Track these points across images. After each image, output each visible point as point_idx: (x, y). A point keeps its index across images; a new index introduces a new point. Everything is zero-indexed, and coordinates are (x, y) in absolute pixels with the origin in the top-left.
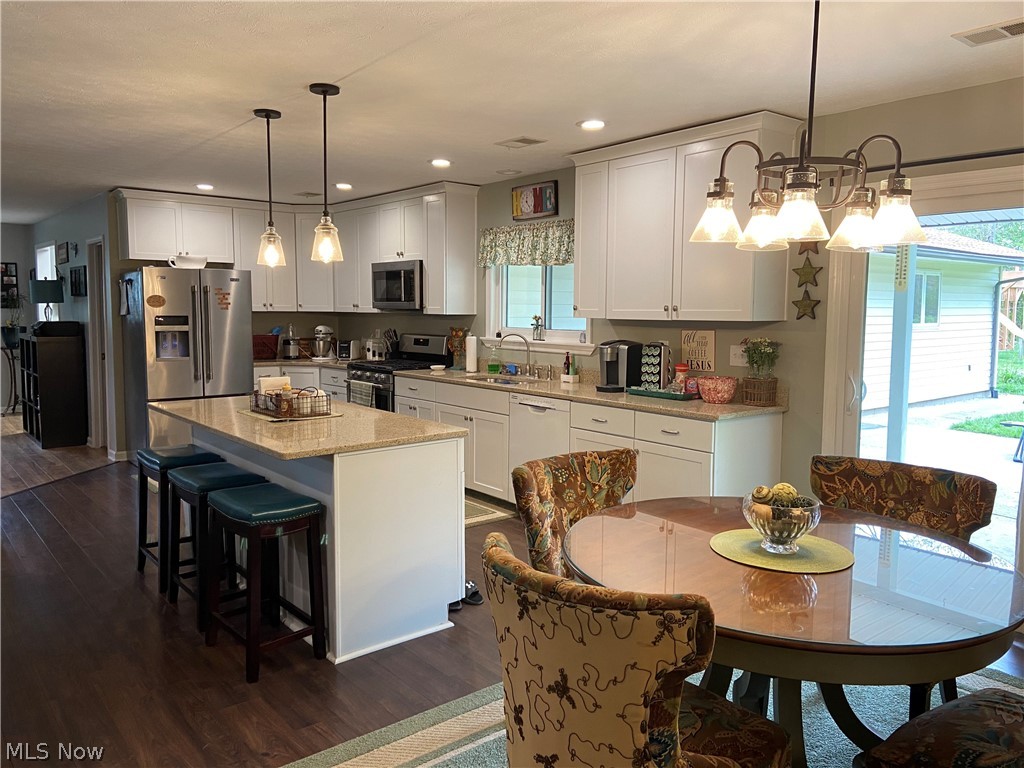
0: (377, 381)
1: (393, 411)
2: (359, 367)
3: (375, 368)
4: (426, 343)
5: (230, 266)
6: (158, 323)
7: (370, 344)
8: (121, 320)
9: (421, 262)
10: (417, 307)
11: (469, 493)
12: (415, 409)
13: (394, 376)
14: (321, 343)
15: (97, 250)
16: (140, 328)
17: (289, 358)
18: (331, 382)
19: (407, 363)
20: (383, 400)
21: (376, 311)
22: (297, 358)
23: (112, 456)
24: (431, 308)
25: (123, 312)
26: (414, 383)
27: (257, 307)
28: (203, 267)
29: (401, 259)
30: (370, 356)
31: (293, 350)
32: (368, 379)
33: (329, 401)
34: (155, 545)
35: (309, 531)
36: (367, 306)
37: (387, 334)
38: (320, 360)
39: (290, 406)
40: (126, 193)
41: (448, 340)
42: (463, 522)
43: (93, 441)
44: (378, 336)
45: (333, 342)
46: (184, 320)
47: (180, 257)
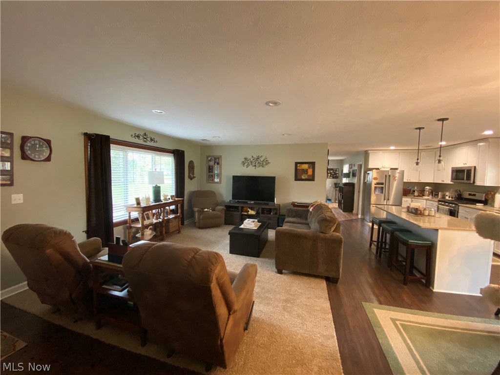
0: (451, 207)
1: (457, 217)
2: (443, 201)
3: (449, 202)
4: (474, 195)
5: (397, 169)
6: (375, 184)
7: (447, 194)
8: (365, 183)
9: (475, 167)
10: (472, 182)
11: (495, 254)
12: (467, 218)
13: (459, 206)
14: (427, 192)
15: (360, 166)
16: (370, 185)
17: (415, 196)
18: (431, 205)
19: (465, 202)
20: (453, 213)
21: (452, 183)
22: (417, 196)
23: (360, 216)
24: (478, 183)
25: (366, 181)
26: (468, 210)
27: (405, 180)
28: (389, 169)
29: (465, 166)
30: (447, 198)
31: (416, 194)
32: (447, 206)
33: (435, 213)
34: (375, 241)
36: (448, 180)
37: (456, 191)
38: (426, 197)
40: (369, 151)
41: (486, 195)
42: (491, 263)
43: (354, 212)
44: (451, 191)
45: (432, 193)
46: (382, 184)
47: (383, 167)
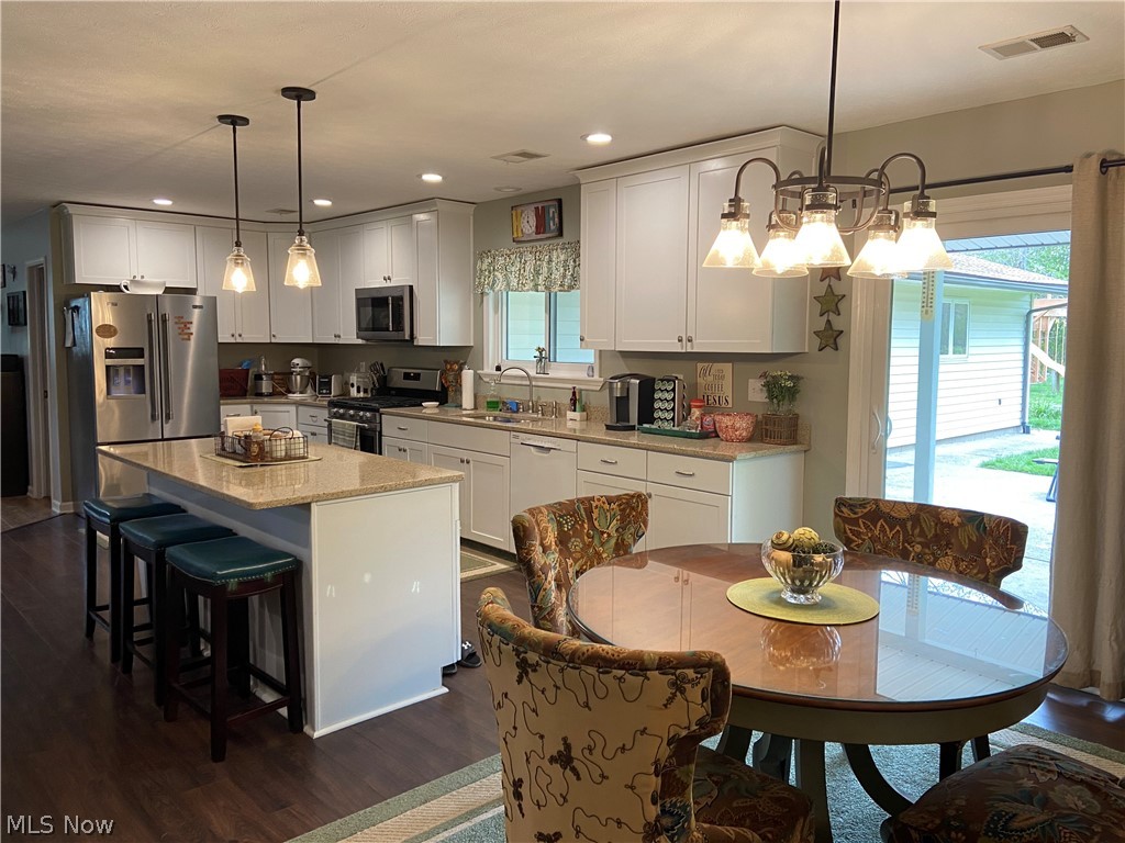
0: (361, 420)
1: (380, 453)
2: (342, 405)
3: (360, 406)
4: (417, 377)
5: (192, 291)
6: (108, 356)
7: (354, 379)
8: (66, 353)
9: (411, 287)
10: (407, 337)
11: (465, 542)
12: (405, 451)
13: (381, 414)
14: (298, 377)
15: (38, 273)
16: (88, 361)
17: (261, 395)
18: (310, 421)
19: (395, 400)
20: (369, 442)
21: (360, 341)
22: (270, 395)
23: (57, 507)
24: (422, 339)
25: (68, 344)
26: (403, 423)
27: (224, 337)
28: (160, 292)
29: (389, 284)
30: (354, 392)
31: (266, 386)
32: (352, 418)
33: (306, 442)
34: (106, 608)
35: (282, 590)
36: (350, 336)
37: (373, 368)
38: (297, 396)
39: (262, 449)
40: (71, 209)
41: (442, 375)
42: (459, 576)
43: (34, 491)
44: (363, 370)
45: (312, 377)
46: (139, 353)
47: (134, 281)
